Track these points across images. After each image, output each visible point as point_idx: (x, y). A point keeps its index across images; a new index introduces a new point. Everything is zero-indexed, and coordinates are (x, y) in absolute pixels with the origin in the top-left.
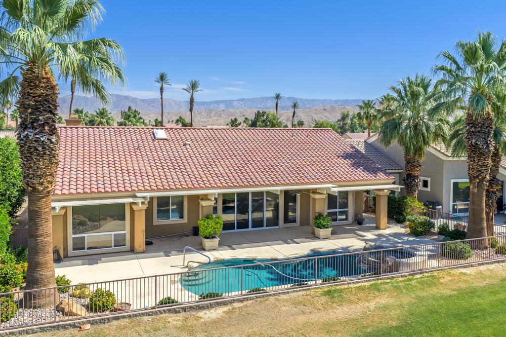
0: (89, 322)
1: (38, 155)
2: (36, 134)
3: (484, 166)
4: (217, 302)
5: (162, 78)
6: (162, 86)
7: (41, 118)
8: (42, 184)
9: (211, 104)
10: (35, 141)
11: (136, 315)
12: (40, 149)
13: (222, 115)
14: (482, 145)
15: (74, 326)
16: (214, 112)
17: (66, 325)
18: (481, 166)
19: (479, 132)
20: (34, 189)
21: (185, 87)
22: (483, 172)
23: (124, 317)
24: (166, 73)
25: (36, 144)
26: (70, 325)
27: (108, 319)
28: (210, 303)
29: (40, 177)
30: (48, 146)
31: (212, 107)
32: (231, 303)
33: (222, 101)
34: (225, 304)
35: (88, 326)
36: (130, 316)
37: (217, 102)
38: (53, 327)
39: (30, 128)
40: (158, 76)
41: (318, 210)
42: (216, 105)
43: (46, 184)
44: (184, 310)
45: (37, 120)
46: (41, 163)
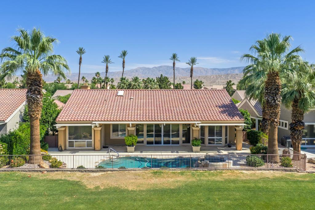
0: (46, 171)
1: (32, 103)
2: (31, 94)
3: (273, 113)
4: (100, 170)
5: (174, 57)
6: (174, 62)
7: (33, 88)
8: (34, 114)
9: (229, 70)
10: (31, 97)
11: (65, 171)
12: (33, 100)
13: (236, 78)
14: (271, 101)
15: (41, 171)
16: (230, 75)
17: (38, 170)
18: (272, 113)
19: (270, 93)
20: (31, 116)
21: (188, 62)
22: (273, 117)
23: (60, 171)
24: (176, 54)
25: (31, 99)
26: (39, 171)
27: (54, 170)
28: (97, 170)
29: (33, 111)
30: (36, 99)
31: (229, 72)
32: (107, 171)
33: (237, 68)
34: (104, 171)
35: (46, 172)
36: (62, 171)
37: (233, 68)
38: (33, 170)
39: (29, 92)
40: (172, 56)
41: (195, 136)
42: (232, 71)
43: (35, 115)
44: (85, 171)
45: (32, 89)
46: (33, 106)
